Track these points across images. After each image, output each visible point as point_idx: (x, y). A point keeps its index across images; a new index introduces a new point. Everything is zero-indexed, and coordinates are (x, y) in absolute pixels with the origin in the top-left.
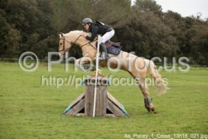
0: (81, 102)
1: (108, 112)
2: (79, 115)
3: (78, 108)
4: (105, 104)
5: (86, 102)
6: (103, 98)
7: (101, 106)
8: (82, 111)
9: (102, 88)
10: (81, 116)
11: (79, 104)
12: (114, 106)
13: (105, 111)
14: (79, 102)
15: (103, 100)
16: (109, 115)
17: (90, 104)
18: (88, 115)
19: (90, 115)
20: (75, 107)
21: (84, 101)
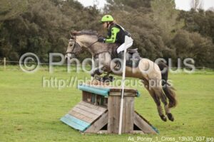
0: (104, 116)
1: (136, 128)
2: (101, 132)
3: (100, 124)
4: (132, 118)
5: (109, 117)
6: (130, 111)
7: (128, 122)
8: (105, 128)
9: (129, 99)
10: (104, 134)
11: (101, 119)
12: (142, 120)
13: (132, 127)
14: (101, 116)
15: (130, 114)
16: (137, 132)
17: (114, 119)
18: (112, 132)
19: (114, 132)
20: (95, 123)
21: (107, 116)
